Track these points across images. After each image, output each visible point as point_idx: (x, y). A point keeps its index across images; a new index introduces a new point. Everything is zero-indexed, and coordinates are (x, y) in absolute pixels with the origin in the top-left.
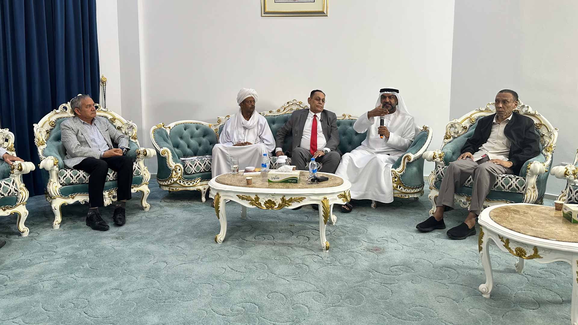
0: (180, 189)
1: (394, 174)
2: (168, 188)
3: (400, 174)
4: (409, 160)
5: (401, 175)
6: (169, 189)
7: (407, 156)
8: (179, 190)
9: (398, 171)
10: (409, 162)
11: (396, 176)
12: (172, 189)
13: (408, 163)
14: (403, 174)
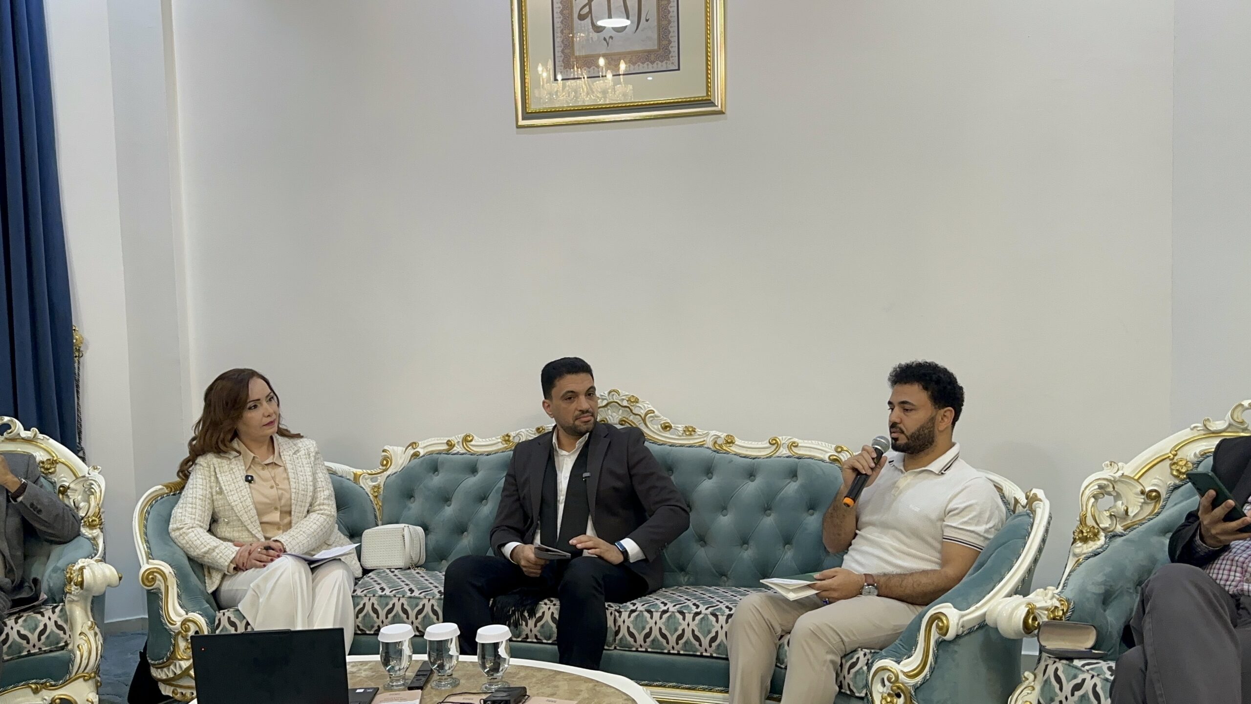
1: (889, 680)
3: (912, 682)
4: (943, 630)
5: (917, 688)
7: (937, 617)
9: (906, 670)
10: (944, 641)
11: (899, 688)
13: (940, 644)
14: (925, 681)
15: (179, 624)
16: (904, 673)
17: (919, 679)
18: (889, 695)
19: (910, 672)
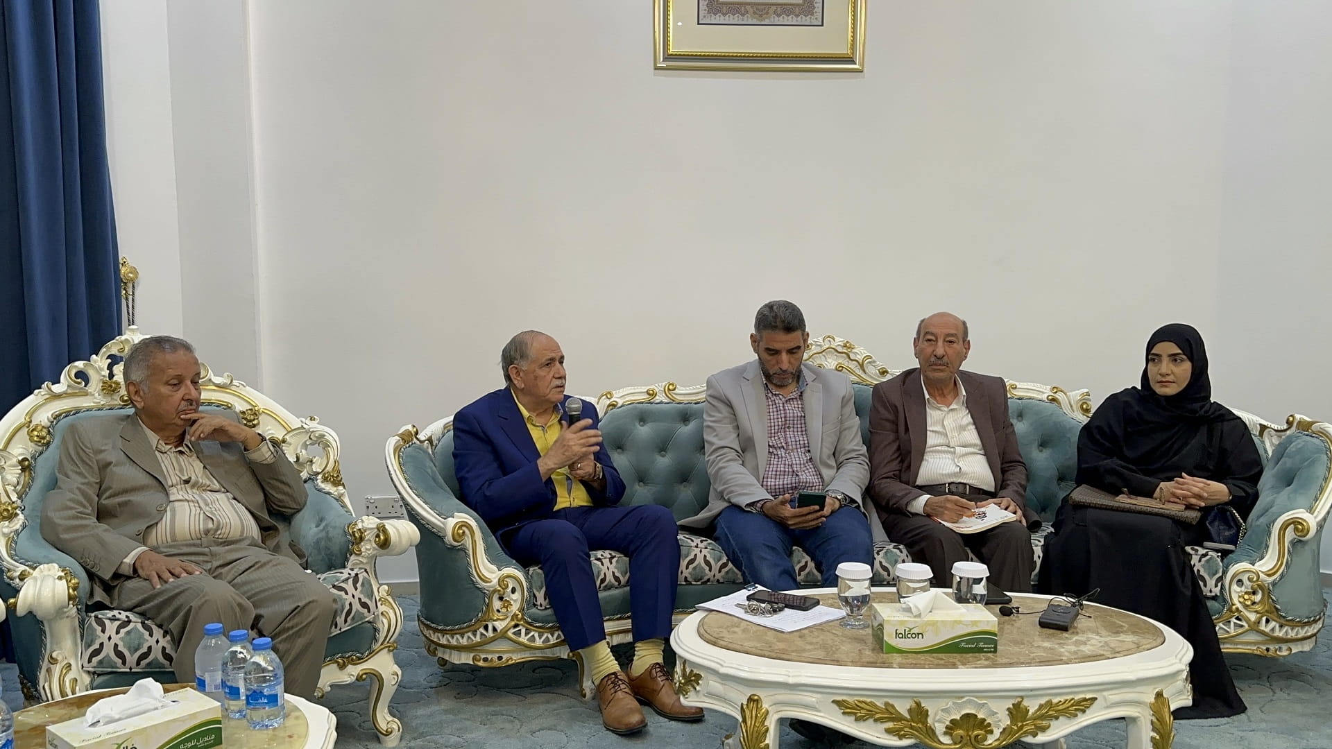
0: (517, 658)
1: (1250, 580)
2: (472, 655)
3: (1270, 579)
4: (1299, 531)
5: (1274, 584)
6: (474, 659)
7: (1295, 522)
8: (510, 662)
9: (1264, 569)
10: (1300, 541)
11: (1258, 585)
12: (485, 660)
13: (1294, 543)
14: (1282, 576)
15: (495, 581)
16: (1262, 572)
17: (1277, 576)
18: (1246, 593)
19: (1268, 571)
